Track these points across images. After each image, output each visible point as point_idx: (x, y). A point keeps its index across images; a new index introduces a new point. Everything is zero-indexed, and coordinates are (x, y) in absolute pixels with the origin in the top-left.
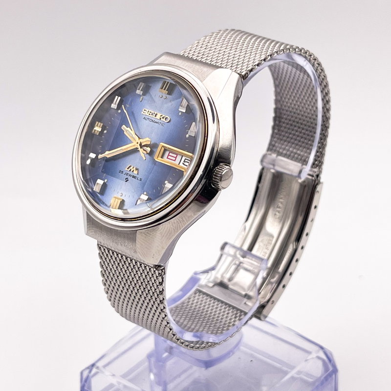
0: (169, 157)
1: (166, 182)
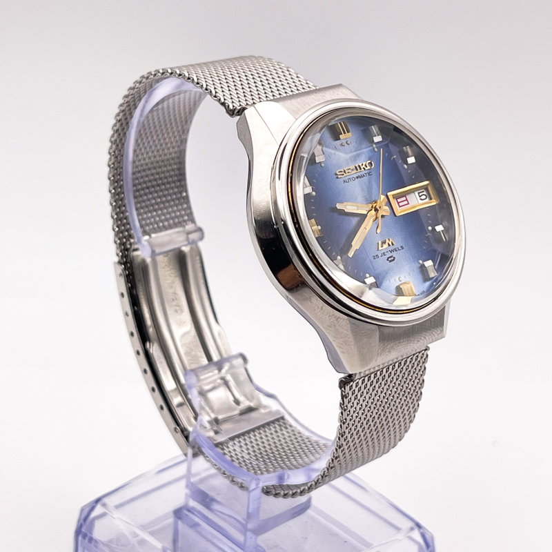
0: (401, 204)
1: (430, 228)
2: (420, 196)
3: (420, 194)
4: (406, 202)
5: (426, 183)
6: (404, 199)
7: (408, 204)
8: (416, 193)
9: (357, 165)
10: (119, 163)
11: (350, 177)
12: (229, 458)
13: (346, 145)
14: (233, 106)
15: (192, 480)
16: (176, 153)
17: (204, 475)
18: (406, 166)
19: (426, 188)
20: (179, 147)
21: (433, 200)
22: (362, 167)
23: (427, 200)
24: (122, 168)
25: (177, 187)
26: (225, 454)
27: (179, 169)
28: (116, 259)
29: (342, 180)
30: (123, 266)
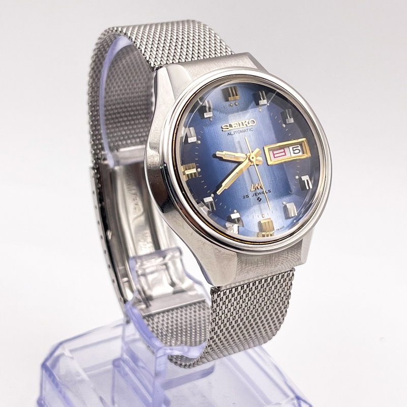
0: (276, 156)
1: (297, 177)
2: (294, 151)
3: (294, 149)
4: (284, 154)
5: (304, 139)
6: (282, 150)
7: (285, 155)
8: (291, 148)
9: (240, 122)
10: (96, 92)
11: (236, 130)
12: (151, 329)
13: (234, 105)
14: (154, 64)
15: (127, 340)
16: (143, 88)
17: (132, 338)
18: (284, 126)
19: (301, 144)
20: (146, 83)
21: (305, 154)
22: (244, 124)
23: (301, 154)
24: (99, 96)
25: (145, 114)
26: (149, 325)
27: (146, 100)
28: (92, 165)
29: (227, 133)
30: (96, 171)
